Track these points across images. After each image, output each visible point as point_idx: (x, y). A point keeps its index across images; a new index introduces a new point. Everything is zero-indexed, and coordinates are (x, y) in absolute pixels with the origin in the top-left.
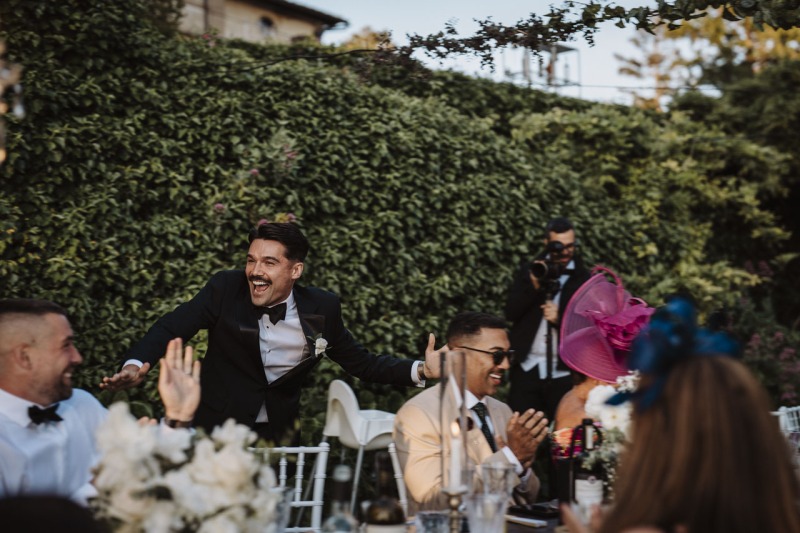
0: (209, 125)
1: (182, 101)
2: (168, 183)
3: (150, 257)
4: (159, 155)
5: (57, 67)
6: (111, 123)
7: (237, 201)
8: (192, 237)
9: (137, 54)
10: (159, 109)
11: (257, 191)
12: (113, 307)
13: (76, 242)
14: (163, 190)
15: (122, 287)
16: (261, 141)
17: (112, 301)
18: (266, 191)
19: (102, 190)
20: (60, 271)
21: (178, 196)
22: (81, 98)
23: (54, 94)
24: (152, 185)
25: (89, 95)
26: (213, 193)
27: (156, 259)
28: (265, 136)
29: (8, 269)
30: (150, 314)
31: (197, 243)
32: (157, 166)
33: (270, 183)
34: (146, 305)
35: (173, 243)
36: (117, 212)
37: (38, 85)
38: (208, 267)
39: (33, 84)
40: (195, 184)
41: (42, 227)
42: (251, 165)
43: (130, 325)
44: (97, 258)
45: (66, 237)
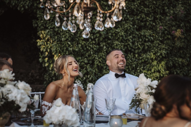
0: (158, 4)
2: (146, 21)
4: (144, 13)
6: (131, 4)
7: (166, 26)
11: (172, 23)
13: (121, 38)
14: (145, 23)
15: (133, 50)
16: (173, 8)
17: (130, 54)
18: (175, 23)
19: (128, 23)
20: (117, 45)
21: (149, 25)
24: (142, 21)
26: (159, 23)
27: (143, 42)
28: (174, 7)
29: (103, 45)
30: (141, 58)
31: (154, 38)
32: (143, 16)
33: (176, 20)
34: (140, 55)
35: (148, 38)
36: (132, 29)
38: (157, 45)
40: (154, 21)
41: (112, 33)
42: (170, 15)
43: (135, 61)
44: (126, 42)
45: (119, 36)
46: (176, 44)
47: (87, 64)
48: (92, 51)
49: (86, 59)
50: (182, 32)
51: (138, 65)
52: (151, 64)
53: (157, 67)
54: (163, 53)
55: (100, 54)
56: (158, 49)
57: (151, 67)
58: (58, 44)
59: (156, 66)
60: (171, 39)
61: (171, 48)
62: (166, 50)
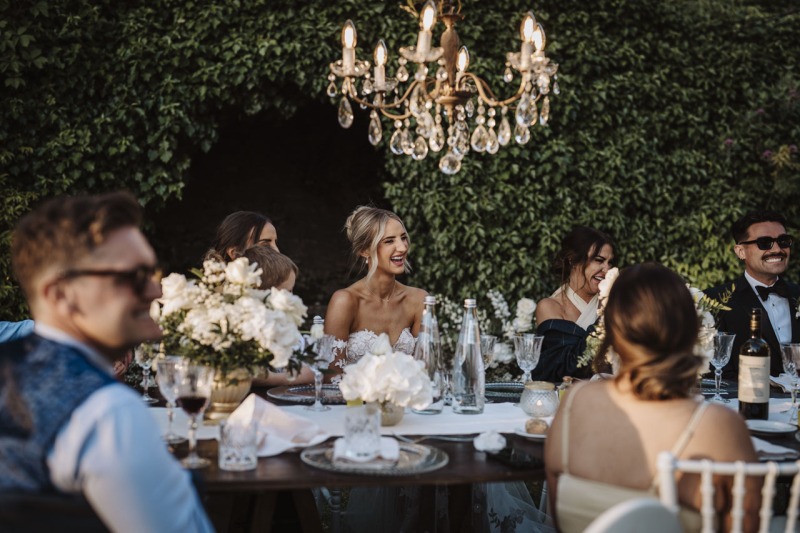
1: (700, 56)
2: (687, 124)
3: (671, 184)
4: (680, 101)
5: (601, 37)
6: (642, 78)
7: (745, 136)
8: (706, 167)
9: (663, 20)
10: (681, 64)
11: (764, 127)
12: (641, 223)
13: (613, 174)
14: (682, 130)
15: (648, 207)
16: (769, 84)
17: (641, 218)
18: (772, 127)
19: (634, 131)
20: (602, 195)
21: (694, 135)
22: (618, 61)
23: (598, 59)
24: (674, 126)
25: (625, 57)
26: (725, 130)
27: (676, 184)
28: (773, 79)
29: (564, 195)
30: (671, 228)
31: (711, 171)
32: (678, 110)
33: (775, 119)
34: (667, 221)
35: (690, 172)
36: (645, 149)
37: (587, 53)
38: (718, 191)
39: (583, 52)
40: (709, 124)
41: (589, 162)
42: (759, 105)
43: (655, 237)
44: (629, 185)
45: (607, 169)
46: (776, 188)
47: (517, 247)
48: (534, 212)
49: (515, 233)
50: (792, 153)
51: (664, 250)
52: (702, 247)
53: (718, 254)
54: (735, 214)
55: (556, 218)
56: (720, 203)
57: (701, 255)
58: (439, 192)
59: (716, 250)
60: (762, 172)
61: (759, 200)
62: (744, 204)
